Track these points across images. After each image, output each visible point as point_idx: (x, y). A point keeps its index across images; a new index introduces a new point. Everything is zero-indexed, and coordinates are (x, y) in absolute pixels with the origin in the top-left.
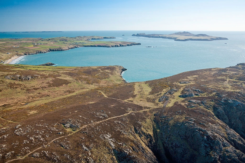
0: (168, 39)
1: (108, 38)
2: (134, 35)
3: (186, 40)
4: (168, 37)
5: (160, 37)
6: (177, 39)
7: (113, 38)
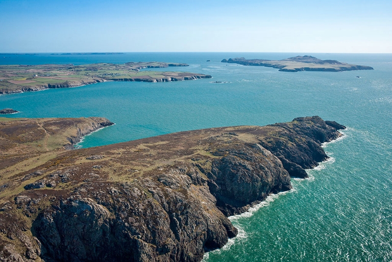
0: (272, 68)
1: (175, 66)
2: (224, 61)
3: (297, 70)
4: (274, 64)
5: (262, 65)
6: (285, 68)
7: (185, 66)
